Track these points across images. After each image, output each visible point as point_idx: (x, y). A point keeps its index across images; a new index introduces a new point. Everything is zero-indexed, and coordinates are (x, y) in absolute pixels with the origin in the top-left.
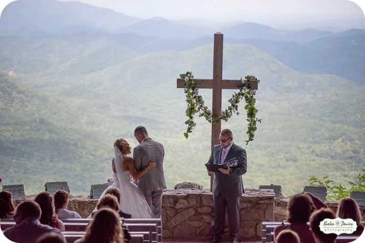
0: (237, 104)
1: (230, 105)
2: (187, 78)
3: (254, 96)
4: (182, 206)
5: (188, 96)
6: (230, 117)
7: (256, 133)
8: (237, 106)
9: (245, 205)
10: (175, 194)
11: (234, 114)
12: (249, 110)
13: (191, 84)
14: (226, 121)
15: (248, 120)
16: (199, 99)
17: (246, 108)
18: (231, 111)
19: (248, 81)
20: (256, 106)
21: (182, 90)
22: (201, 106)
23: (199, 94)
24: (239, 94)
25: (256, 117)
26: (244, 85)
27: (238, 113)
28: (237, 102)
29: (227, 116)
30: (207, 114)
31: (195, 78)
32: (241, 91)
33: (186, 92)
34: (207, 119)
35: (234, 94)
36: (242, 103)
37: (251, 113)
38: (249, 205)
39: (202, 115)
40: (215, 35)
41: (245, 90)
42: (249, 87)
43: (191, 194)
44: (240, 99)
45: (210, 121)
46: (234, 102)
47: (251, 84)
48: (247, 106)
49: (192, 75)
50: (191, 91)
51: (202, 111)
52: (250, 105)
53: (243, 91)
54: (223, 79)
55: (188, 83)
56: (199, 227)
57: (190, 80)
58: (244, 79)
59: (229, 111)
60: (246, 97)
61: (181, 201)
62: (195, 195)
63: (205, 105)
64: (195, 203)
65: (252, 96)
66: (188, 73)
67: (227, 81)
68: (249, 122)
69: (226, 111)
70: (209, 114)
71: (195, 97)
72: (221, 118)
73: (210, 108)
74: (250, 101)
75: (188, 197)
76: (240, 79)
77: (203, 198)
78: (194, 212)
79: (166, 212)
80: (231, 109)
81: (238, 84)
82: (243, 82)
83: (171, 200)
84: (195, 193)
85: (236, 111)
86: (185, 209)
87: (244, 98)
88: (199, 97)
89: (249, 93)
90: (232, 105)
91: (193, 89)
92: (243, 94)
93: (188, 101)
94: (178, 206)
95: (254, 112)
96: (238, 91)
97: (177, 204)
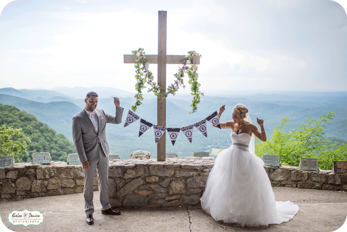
0: (182, 78)
1: (176, 79)
3: (197, 72)
4: (130, 176)
5: (138, 72)
6: (177, 90)
8: (182, 80)
9: (191, 173)
10: (123, 165)
11: (181, 87)
12: (193, 85)
15: (192, 94)
16: (148, 75)
17: (190, 82)
18: (177, 85)
19: (191, 55)
22: (150, 81)
23: (149, 70)
24: (183, 68)
25: (199, 90)
26: (188, 59)
27: (184, 87)
28: (182, 76)
29: (173, 90)
30: (155, 89)
32: (185, 65)
33: (136, 67)
34: (155, 94)
35: (179, 69)
37: (195, 88)
38: (195, 173)
39: (151, 90)
41: (188, 65)
42: (192, 62)
43: (139, 165)
44: (184, 73)
46: (180, 76)
47: (193, 58)
48: (190, 80)
50: (141, 66)
51: (150, 87)
52: (194, 80)
56: (148, 196)
59: (175, 85)
60: (190, 72)
61: (129, 171)
62: (143, 165)
64: (143, 173)
65: (195, 71)
67: (172, 56)
68: (193, 96)
69: (173, 85)
70: (157, 89)
71: (145, 72)
72: (169, 92)
74: (193, 76)
75: (136, 167)
77: (150, 168)
78: (142, 182)
79: (115, 183)
80: (177, 83)
81: (182, 60)
82: (187, 57)
83: (120, 170)
84: (143, 163)
85: (182, 85)
86: (133, 179)
88: (149, 72)
89: (192, 69)
90: (178, 79)
91: (144, 64)
92: (187, 69)
93: (138, 77)
94: (127, 176)
95: (197, 86)
96: (181, 66)
97: (126, 175)
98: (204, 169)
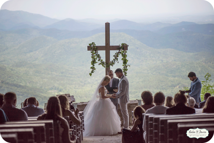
0: (118, 58)
1: (114, 58)
2: (92, 46)
3: (126, 54)
5: (93, 55)
7: (127, 72)
8: (118, 59)
11: (116, 63)
12: (124, 61)
13: (94, 48)
14: (112, 66)
15: (123, 65)
16: (98, 56)
17: (122, 59)
18: (115, 61)
19: (123, 46)
20: (127, 58)
21: (90, 51)
22: (100, 59)
23: (98, 53)
24: (118, 52)
25: (127, 64)
26: (121, 48)
27: (118, 62)
28: (117, 56)
29: (113, 64)
30: (102, 63)
31: (96, 45)
32: (119, 51)
33: (92, 52)
34: (103, 66)
35: (116, 53)
36: (120, 57)
37: (125, 62)
39: (100, 64)
40: (106, 23)
41: (121, 51)
42: (123, 49)
44: (119, 55)
45: (104, 67)
46: (116, 57)
47: (124, 47)
48: (123, 58)
49: (95, 44)
50: (94, 52)
51: (100, 62)
52: (124, 58)
53: (120, 51)
54: (110, 45)
55: (93, 48)
57: (94, 46)
58: (121, 45)
59: (114, 61)
60: (122, 54)
63: (101, 59)
65: (125, 54)
66: (93, 43)
67: (113, 46)
68: (123, 67)
69: (112, 61)
70: (104, 63)
71: (96, 55)
72: (110, 65)
73: (104, 60)
74: (124, 56)
76: (119, 45)
80: (115, 60)
81: (118, 48)
82: (120, 47)
85: (117, 61)
87: (121, 54)
88: (99, 55)
89: (123, 52)
90: (115, 58)
91: (95, 51)
92: (120, 53)
93: (92, 57)
95: (126, 61)
96: (118, 51)
98: (130, 105)
